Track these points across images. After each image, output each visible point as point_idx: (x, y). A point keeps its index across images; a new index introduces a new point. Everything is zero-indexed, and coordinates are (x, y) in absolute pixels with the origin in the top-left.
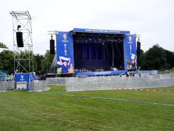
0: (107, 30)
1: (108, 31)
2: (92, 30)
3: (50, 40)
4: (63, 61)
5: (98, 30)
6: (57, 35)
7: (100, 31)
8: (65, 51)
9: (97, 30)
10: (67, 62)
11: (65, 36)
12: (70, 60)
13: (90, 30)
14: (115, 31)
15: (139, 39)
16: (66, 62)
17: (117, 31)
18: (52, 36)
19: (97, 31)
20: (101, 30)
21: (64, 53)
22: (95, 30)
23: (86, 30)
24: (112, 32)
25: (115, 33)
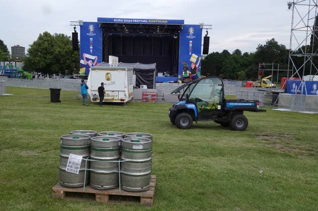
0: (146, 20)
1: (148, 20)
2: (123, 19)
3: (73, 33)
4: (88, 59)
5: (133, 19)
6: (81, 26)
7: (135, 21)
8: (91, 47)
9: (130, 19)
10: (93, 61)
11: (91, 28)
12: (97, 59)
13: (121, 19)
14: (159, 20)
15: (207, 32)
16: (91, 61)
17: (161, 20)
18: (75, 28)
19: (131, 21)
20: (137, 19)
21: (90, 49)
22: (128, 19)
23: (115, 20)
24: (154, 21)
25: (159, 23)
